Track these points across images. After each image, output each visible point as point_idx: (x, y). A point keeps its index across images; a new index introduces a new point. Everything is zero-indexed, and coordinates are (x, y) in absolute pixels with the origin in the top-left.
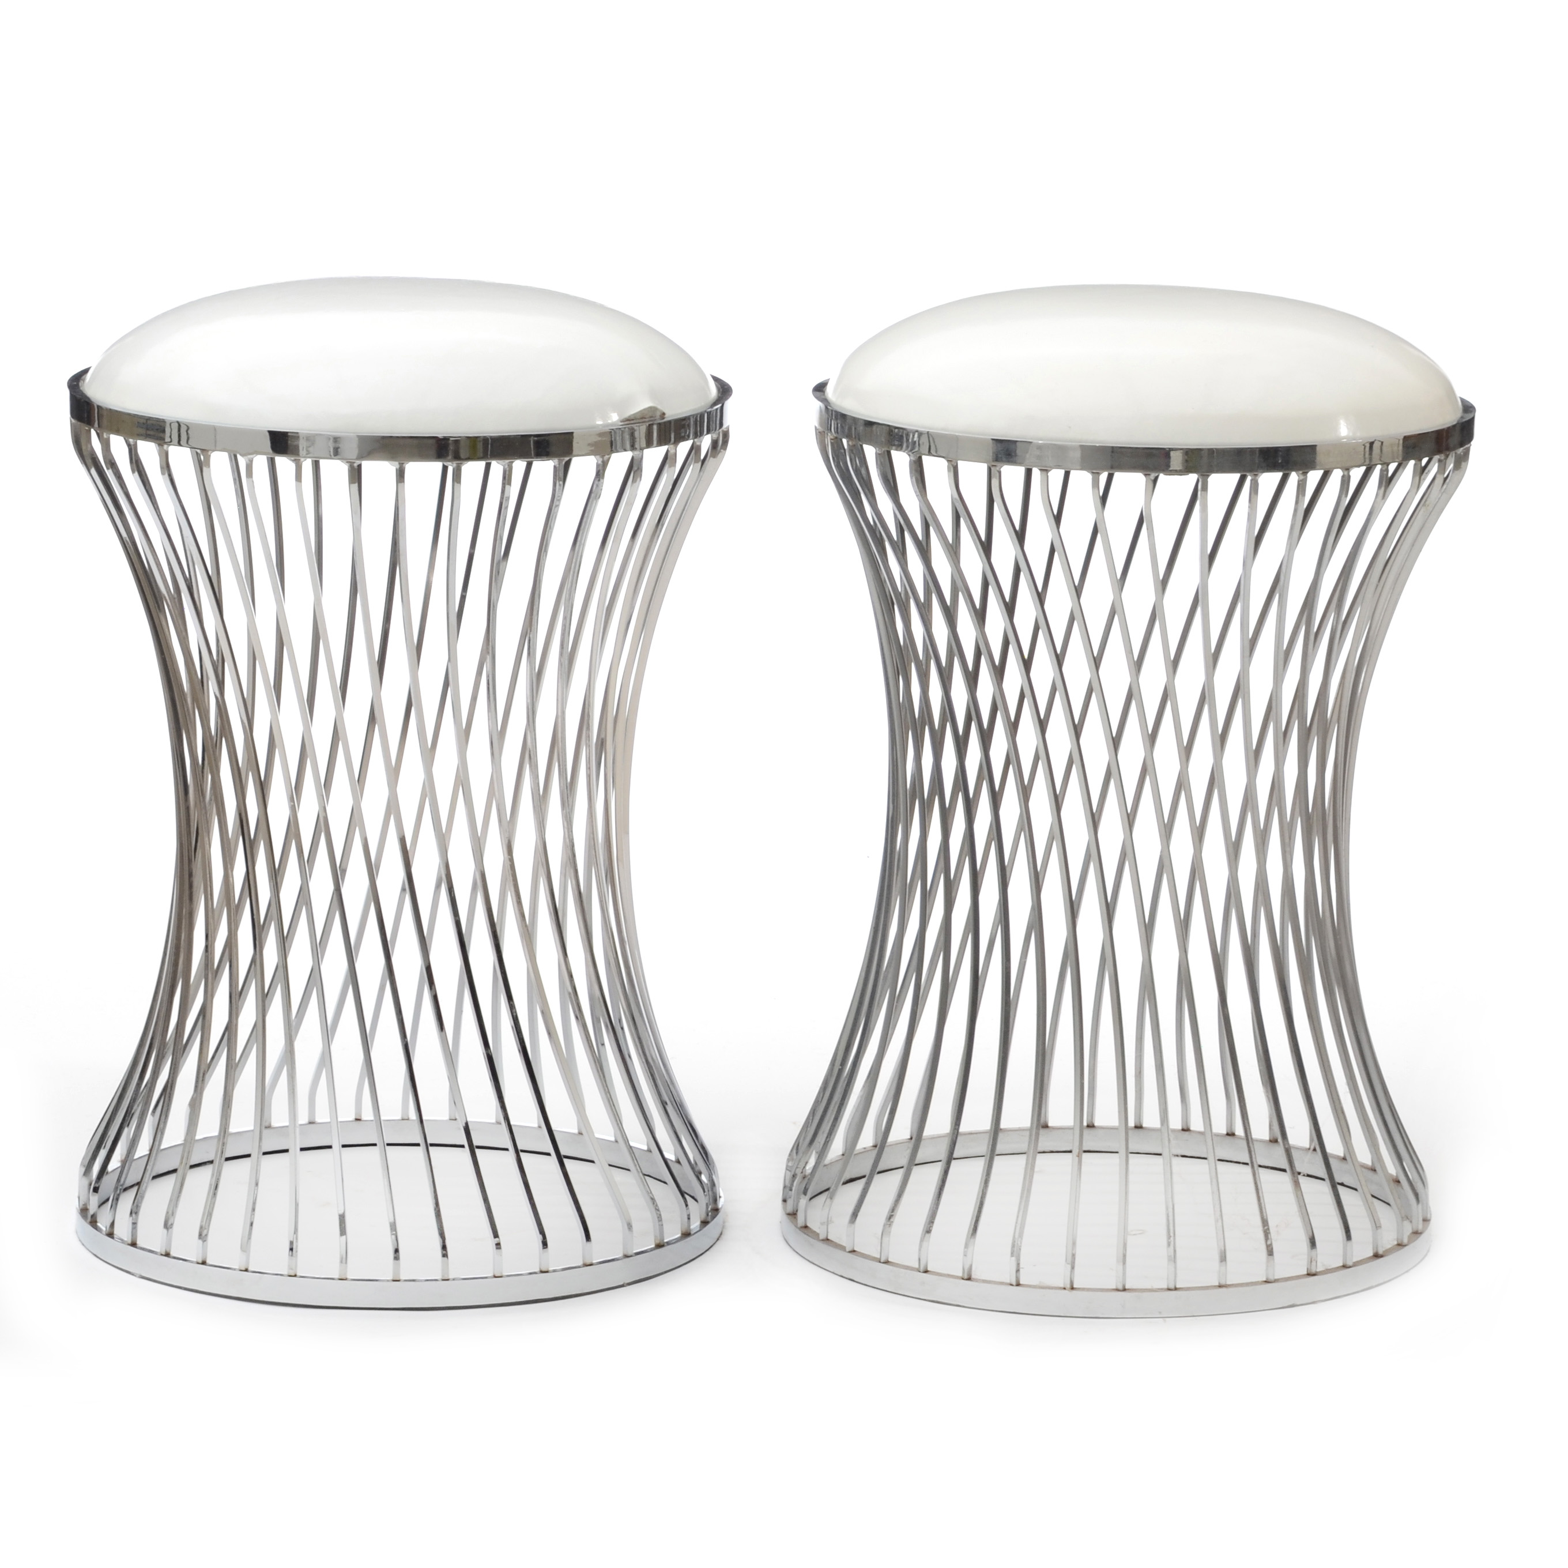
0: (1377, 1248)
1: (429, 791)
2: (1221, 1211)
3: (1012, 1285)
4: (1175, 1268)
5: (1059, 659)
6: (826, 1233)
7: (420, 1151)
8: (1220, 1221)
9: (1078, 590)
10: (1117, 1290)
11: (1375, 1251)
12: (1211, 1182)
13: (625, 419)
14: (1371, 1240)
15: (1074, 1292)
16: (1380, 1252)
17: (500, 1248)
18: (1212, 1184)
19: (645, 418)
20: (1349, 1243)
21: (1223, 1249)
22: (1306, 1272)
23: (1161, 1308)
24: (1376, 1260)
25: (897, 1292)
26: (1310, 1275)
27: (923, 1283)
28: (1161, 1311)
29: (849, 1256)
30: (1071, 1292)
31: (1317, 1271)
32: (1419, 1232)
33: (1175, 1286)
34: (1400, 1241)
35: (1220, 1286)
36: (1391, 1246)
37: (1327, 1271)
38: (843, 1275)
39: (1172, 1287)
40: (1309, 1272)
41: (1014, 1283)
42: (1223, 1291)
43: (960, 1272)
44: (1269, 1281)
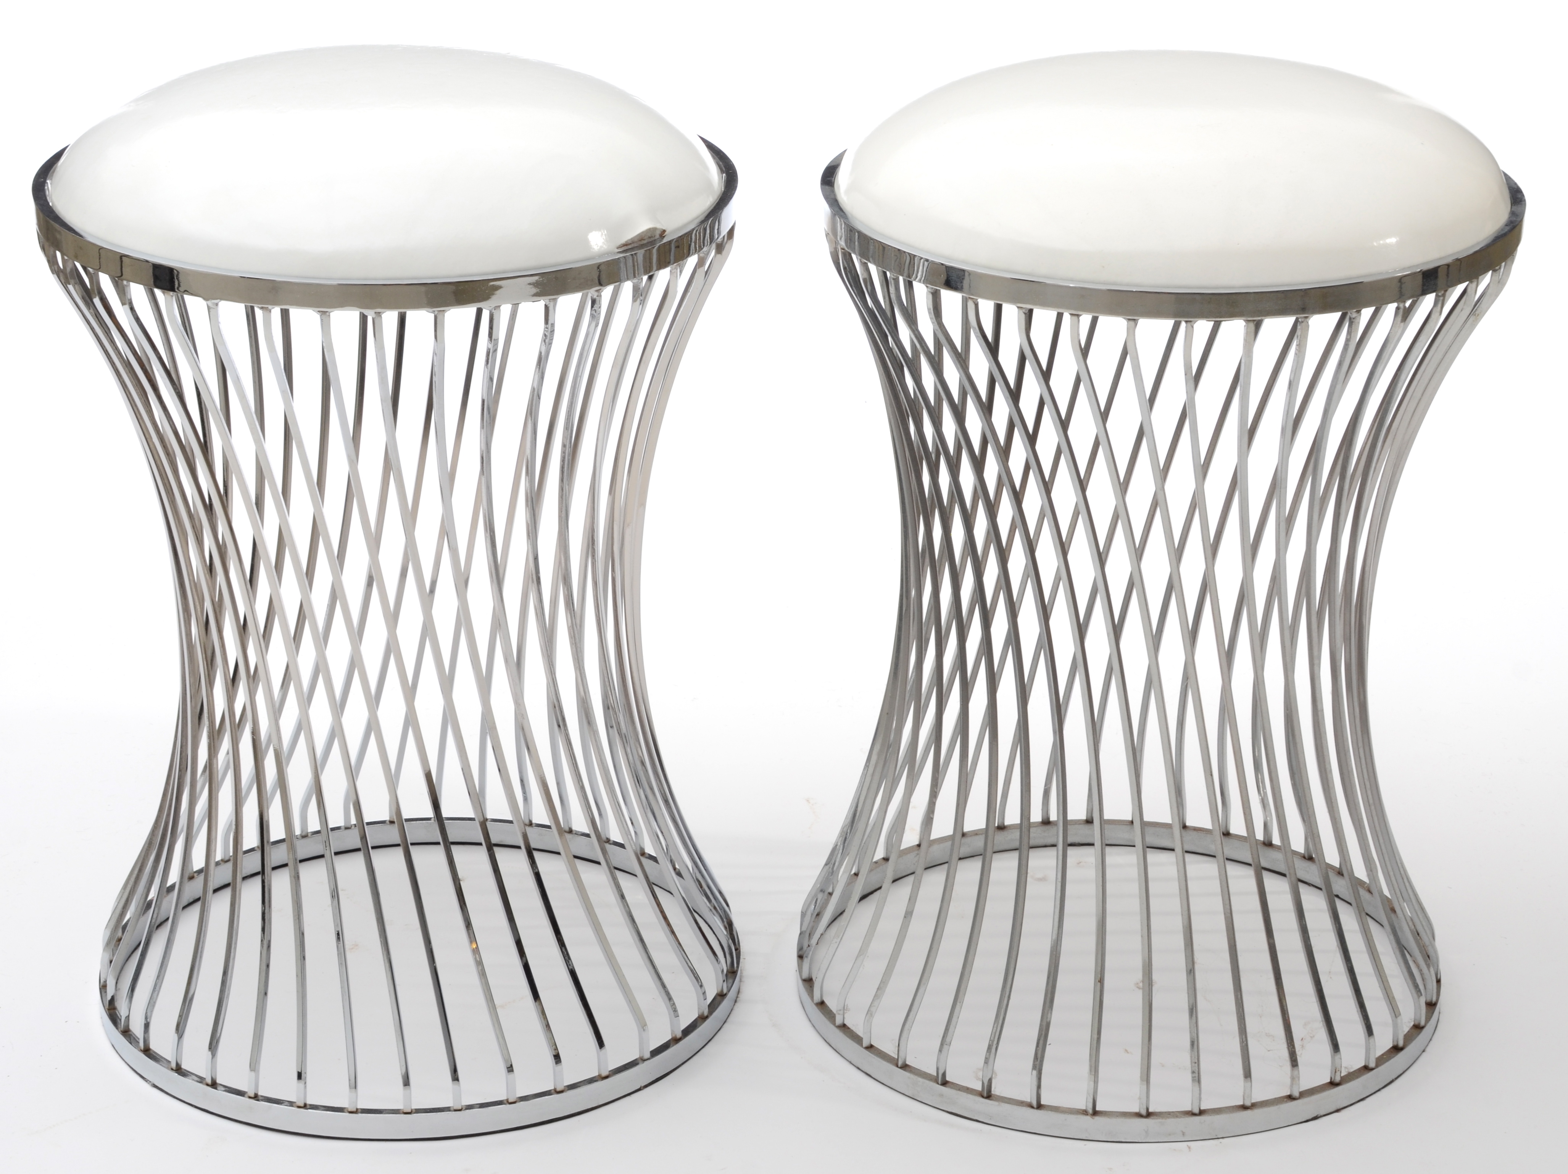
0: (1397, 1042)
1: (428, 631)
3: (1032, 1107)
4: (1200, 1090)
5: (1082, 484)
6: (842, 1020)
7: (440, 851)
9: (1104, 415)
10: (1140, 1116)
11: (1395, 1044)
13: (622, 244)
15: (1097, 1118)
16: (1400, 1043)
17: (512, 1071)
19: (644, 240)
20: (1371, 1039)
22: (1329, 1081)
23: (1184, 1131)
24: (1397, 1055)
25: (915, 1098)
26: (1333, 1084)
27: (941, 1095)
28: (1184, 1134)
29: (866, 1052)
30: (1093, 1117)
31: (1341, 1077)
32: (1433, 1002)
33: (1200, 1110)
34: (1417, 1023)
35: (1244, 1108)
36: (1408, 1032)
37: (1350, 1077)
38: (860, 1068)
39: (1196, 1111)
40: (1332, 1080)
41: (1035, 1104)
42: (1248, 1112)
43: (979, 1088)
44: (1294, 1096)
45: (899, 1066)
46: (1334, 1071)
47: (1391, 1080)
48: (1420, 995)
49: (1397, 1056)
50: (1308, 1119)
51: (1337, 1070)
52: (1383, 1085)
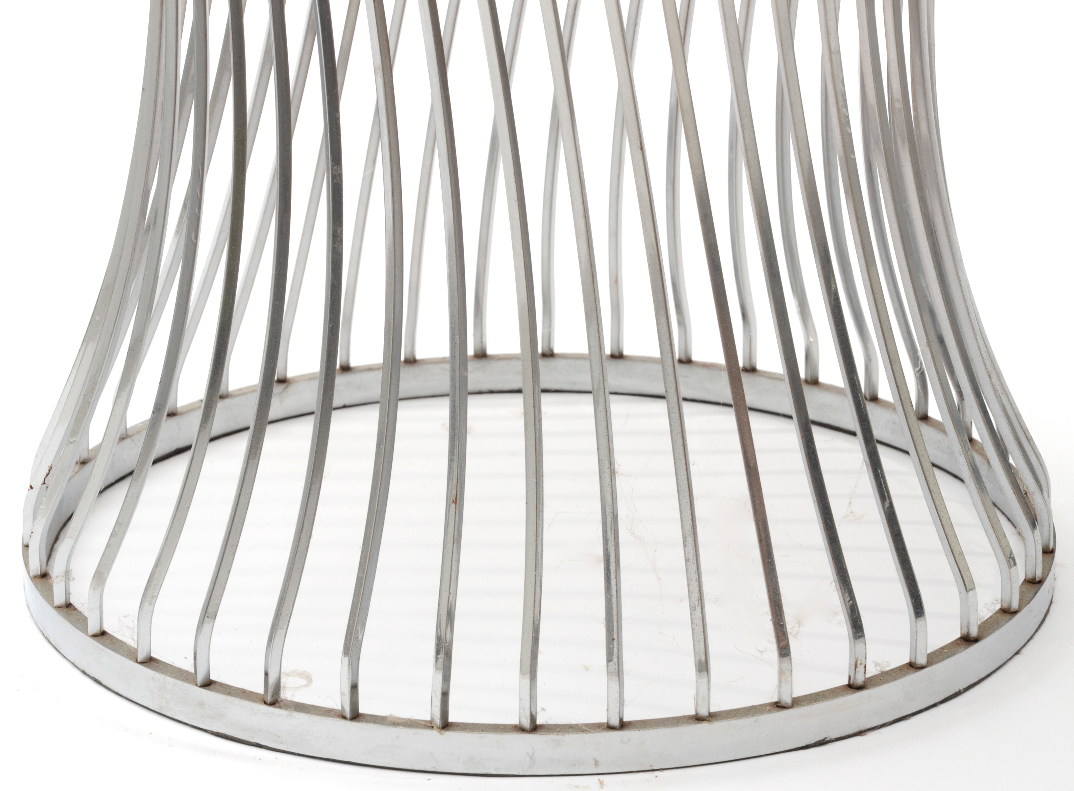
0: (968, 628)
2: (700, 591)
8: (699, 609)
10: (520, 729)
11: (965, 631)
12: (684, 542)
14: (958, 611)
15: (449, 735)
16: (974, 632)
18: (685, 546)
20: (920, 622)
21: (703, 659)
22: (847, 683)
23: (597, 759)
24: (967, 648)
25: (164, 713)
26: (853, 687)
27: (202, 704)
28: (596, 763)
29: (94, 643)
30: (443, 732)
31: (865, 678)
32: (1038, 579)
33: (621, 720)
34: (1005, 606)
35: (698, 719)
36: (991, 617)
37: (882, 678)
38: (86, 671)
39: (615, 722)
40: (851, 682)
41: (348, 713)
42: (704, 726)
43: (259, 689)
44: (783, 704)
45: (139, 661)
46: (854, 664)
47: (957, 690)
48: (1012, 563)
49: (967, 650)
50: (808, 743)
51: (858, 664)
52: (943, 697)
